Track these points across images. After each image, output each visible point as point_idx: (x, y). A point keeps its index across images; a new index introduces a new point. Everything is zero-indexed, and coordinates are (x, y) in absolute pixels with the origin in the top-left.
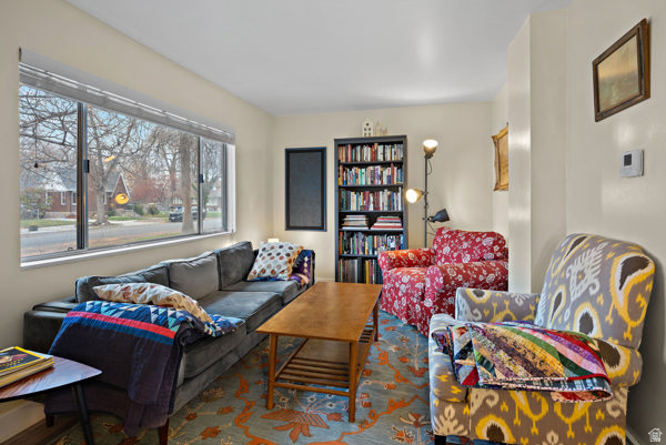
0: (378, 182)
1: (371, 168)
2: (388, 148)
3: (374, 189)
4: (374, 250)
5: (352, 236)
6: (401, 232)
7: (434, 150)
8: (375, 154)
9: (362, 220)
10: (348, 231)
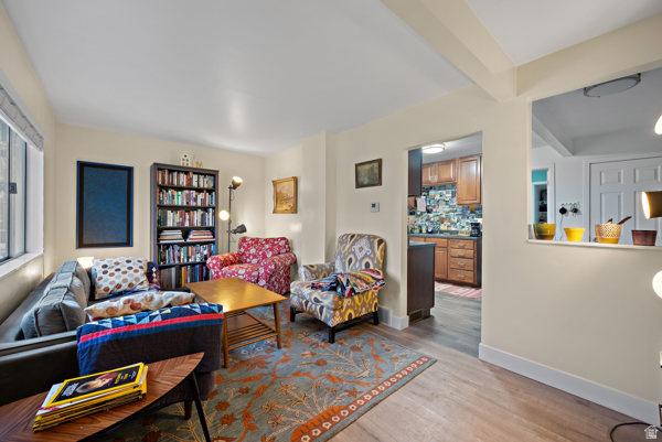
0: (193, 204)
1: (187, 192)
2: (201, 177)
3: (189, 209)
4: (188, 258)
5: (168, 248)
6: (213, 242)
7: (238, 185)
8: (190, 180)
9: (178, 234)
10: (164, 245)
